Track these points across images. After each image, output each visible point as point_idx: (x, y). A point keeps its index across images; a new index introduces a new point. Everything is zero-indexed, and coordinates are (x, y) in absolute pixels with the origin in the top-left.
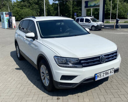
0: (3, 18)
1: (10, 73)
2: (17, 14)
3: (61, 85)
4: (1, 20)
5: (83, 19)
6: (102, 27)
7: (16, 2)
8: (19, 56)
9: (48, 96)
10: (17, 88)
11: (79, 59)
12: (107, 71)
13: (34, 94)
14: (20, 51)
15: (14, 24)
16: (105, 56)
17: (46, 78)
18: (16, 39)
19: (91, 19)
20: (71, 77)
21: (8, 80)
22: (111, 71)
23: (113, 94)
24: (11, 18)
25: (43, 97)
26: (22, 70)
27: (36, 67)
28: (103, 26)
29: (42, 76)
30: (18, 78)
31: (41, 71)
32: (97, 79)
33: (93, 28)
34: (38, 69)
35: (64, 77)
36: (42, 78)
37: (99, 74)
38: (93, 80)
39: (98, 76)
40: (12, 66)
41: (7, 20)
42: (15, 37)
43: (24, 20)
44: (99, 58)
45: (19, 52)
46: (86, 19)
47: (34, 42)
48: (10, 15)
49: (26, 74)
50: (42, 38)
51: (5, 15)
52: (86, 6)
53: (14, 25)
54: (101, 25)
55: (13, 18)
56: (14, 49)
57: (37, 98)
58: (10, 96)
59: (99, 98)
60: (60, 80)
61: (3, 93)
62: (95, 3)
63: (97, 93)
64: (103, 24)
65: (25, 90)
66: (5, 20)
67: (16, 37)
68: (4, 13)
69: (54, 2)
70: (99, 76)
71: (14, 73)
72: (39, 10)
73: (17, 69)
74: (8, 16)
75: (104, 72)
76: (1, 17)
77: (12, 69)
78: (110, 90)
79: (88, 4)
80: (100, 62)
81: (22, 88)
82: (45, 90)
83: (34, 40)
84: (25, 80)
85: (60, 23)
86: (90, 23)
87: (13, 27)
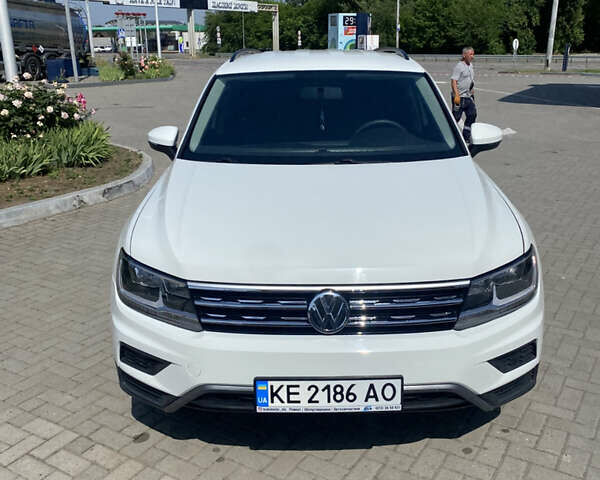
12: (345, 383)
20: (153, 364)
22: (371, 387)
24: (362, 41)
32: (266, 405)
37: (285, 384)
39: (275, 394)
44: (308, 303)
55: (371, 43)
60: (120, 359)
70: (283, 394)
74: (355, 31)
76: (330, 38)
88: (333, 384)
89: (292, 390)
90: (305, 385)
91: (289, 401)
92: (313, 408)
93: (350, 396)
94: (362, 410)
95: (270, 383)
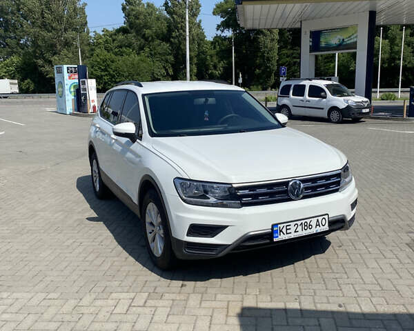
0: (62, 84)
1: (71, 228)
2: (105, 70)
3: (188, 248)
4: (55, 89)
5: (304, 86)
6: (364, 111)
7: (102, 33)
8: (98, 189)
9: (159, 281)
10: (87, 261)
11: (234, 186)
12: (308, 221)
13: (126, 276)
14: (102, 174)
15: (93, 101)
16: (304, 181)
17: (157, 237)
18: (91, 141)
19: (328, 86)
20: (213, 230)
21: (66, 244)
22: (318, 221)
23: (325, 283)
24: (84, 83)
25: (146, 281)
26: (104, 223)
27: (137, 212)
28: (367, 110)
29: (151, 233)
30: (92, 240)
31: (148, 220)
32: (277, 237)
33: (335, 115)
34: (141, 214)
35: (195, 229)
36: (150, 236)
37: (285, 225)
38: (268, 239)
39: (281, 231)
40: (79, 213)
41: (72, 90)
42: (90, 136)
43: (113, 91)
44: (287, 187)
45: (98, 175)
46: (311, 87)
47: (135, 146)
48: (82, 74)
49: (112, 232)
50: (152, 136)
51: (66, 75)
52: (315, 47)
53: (92, 104)
54: (359, 107)
55: (91, 84)
56: (87, 171)
57: (132, 284)
58: (69, 276)
59: (286, 288)
60: (187, 235)
61: (52, 270)
62: (342, 38)
63: (285, 279)
64: (366, 102)
65: (106, 266)
66: (67, 87)
67: (92, 135)
68: (65, 67)
69: (219, 33)
70: (284, 230)
71: (83, 228)
72: (171, 58)
73: (90, 219)
74: (77, 76)
75: (299, 223)
76: (57, 81)
77: (78, 219)
78: (321, 273)
79: (322, 40)
80: (288, 195)
81: (98, 262)
82: (155, 268)
83: (134, 141)
84: (107, 246)
85: (204, 99)
86: (325, 98)
87: (91, 110)
88: (303, 221)
89: (288, 228)
90: (293, 224)
91: (287, 233)
92: (297, 235)
93: (310, 226)
94: (315, 232)
95: (279, 226)
